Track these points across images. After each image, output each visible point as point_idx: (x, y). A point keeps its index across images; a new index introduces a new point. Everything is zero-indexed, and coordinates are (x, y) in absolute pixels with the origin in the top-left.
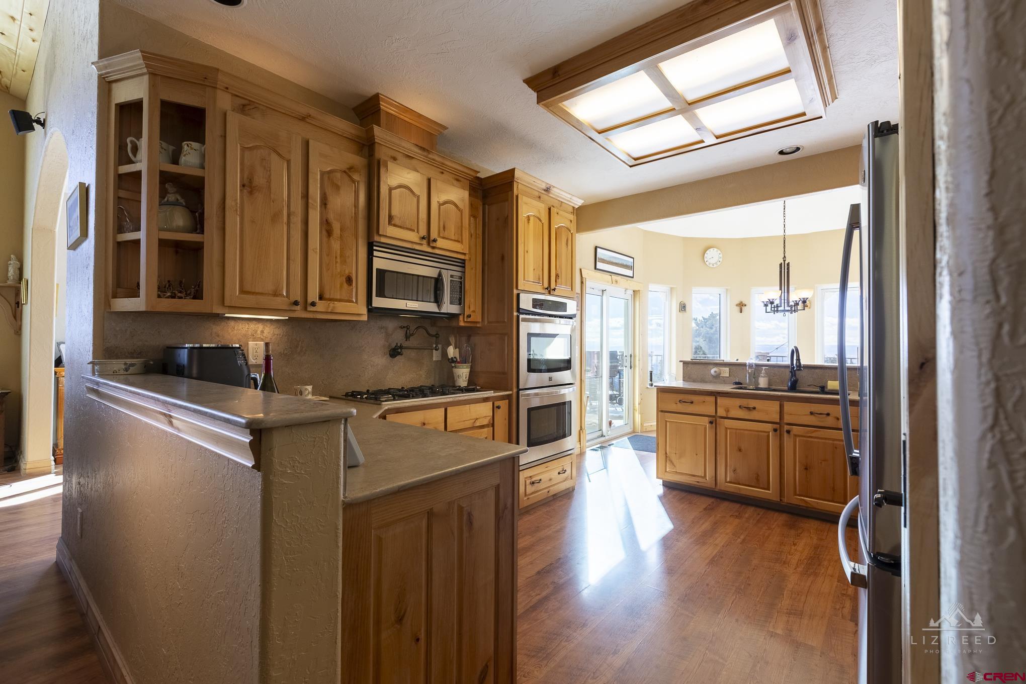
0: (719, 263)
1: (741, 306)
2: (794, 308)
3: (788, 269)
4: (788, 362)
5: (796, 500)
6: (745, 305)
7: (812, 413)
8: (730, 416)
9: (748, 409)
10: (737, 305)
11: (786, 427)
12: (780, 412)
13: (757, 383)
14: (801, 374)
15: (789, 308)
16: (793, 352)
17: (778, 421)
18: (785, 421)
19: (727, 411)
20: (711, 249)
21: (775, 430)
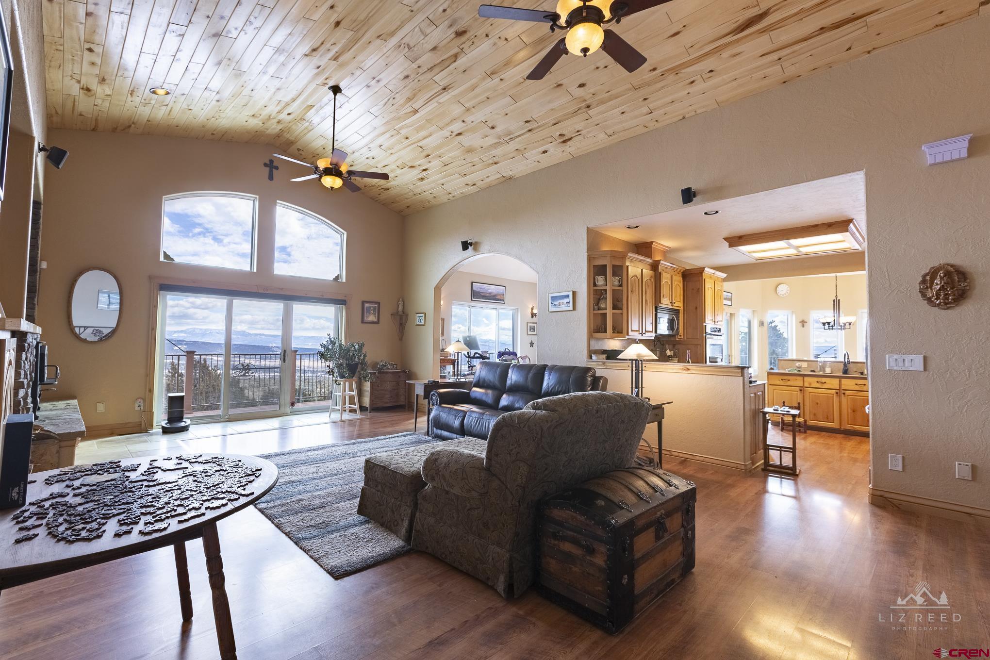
0: (787, 294)
1: (803, 323)
2: (843, 327)
3: (839, 303)
4: (843, 360)
5: (849, 427)
6: (806, 322)
7: (856, 384)
8: (812, 386)
9: (822, 383)
10: (800, 322)
11: (843, 391)
12: (840, 384)
13: (824, 371)
14: (850, 366)
15: (840, 327)
16: (845, 355)
17: (838, 388)
18: (843, 388)
19: (810, 384)
20: (782, 285)
21: (837, 393)
